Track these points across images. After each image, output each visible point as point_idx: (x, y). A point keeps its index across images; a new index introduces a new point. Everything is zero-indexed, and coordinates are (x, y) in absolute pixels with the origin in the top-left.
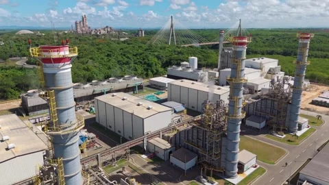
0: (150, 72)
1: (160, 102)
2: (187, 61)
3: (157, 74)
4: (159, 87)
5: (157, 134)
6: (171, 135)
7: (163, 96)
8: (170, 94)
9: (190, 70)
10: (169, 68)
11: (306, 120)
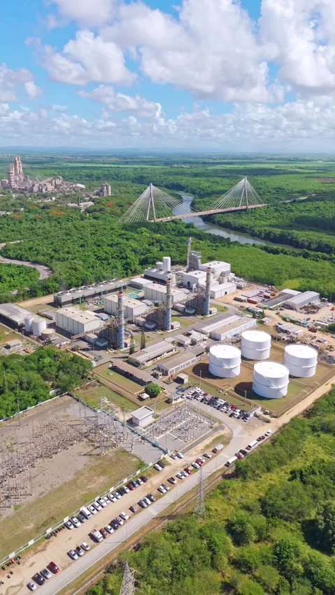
0: (129, 272)
1: (141, 299)
2: (161, 261)
3: (135, 273)
4: (137, 287)
5: (139, 316)
6: (146, 316)
7: (141, 294)
8: (146, 293)
9: (162, 273)
10: (146, 270)
11: (215, 309)
